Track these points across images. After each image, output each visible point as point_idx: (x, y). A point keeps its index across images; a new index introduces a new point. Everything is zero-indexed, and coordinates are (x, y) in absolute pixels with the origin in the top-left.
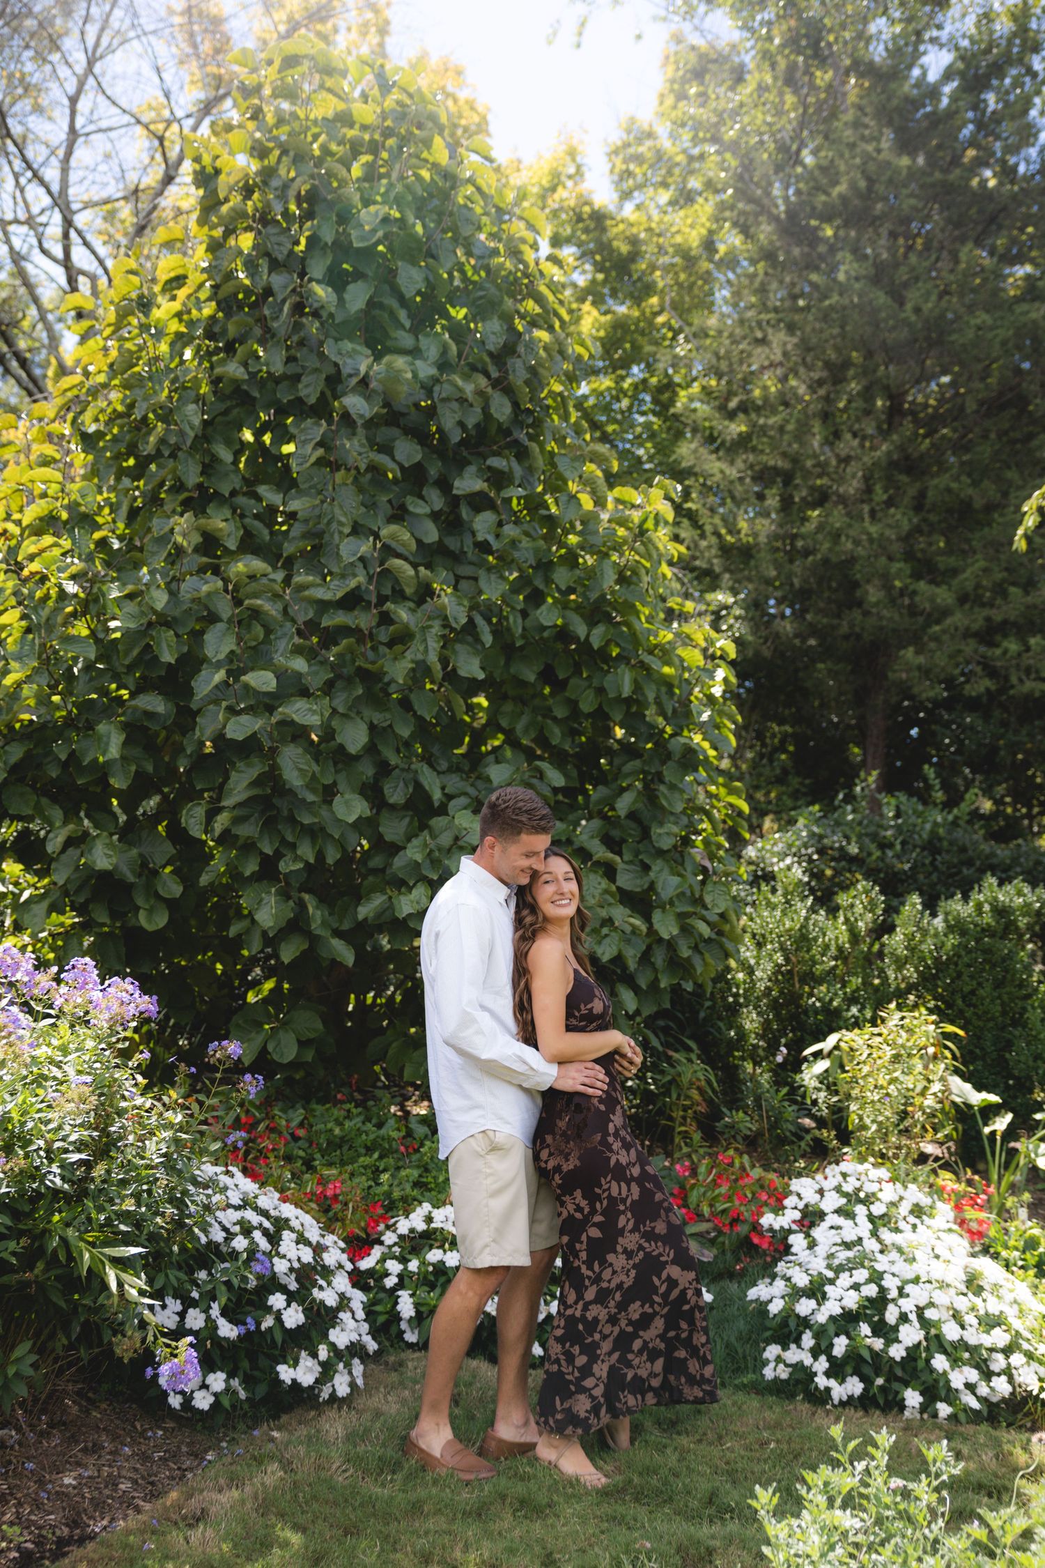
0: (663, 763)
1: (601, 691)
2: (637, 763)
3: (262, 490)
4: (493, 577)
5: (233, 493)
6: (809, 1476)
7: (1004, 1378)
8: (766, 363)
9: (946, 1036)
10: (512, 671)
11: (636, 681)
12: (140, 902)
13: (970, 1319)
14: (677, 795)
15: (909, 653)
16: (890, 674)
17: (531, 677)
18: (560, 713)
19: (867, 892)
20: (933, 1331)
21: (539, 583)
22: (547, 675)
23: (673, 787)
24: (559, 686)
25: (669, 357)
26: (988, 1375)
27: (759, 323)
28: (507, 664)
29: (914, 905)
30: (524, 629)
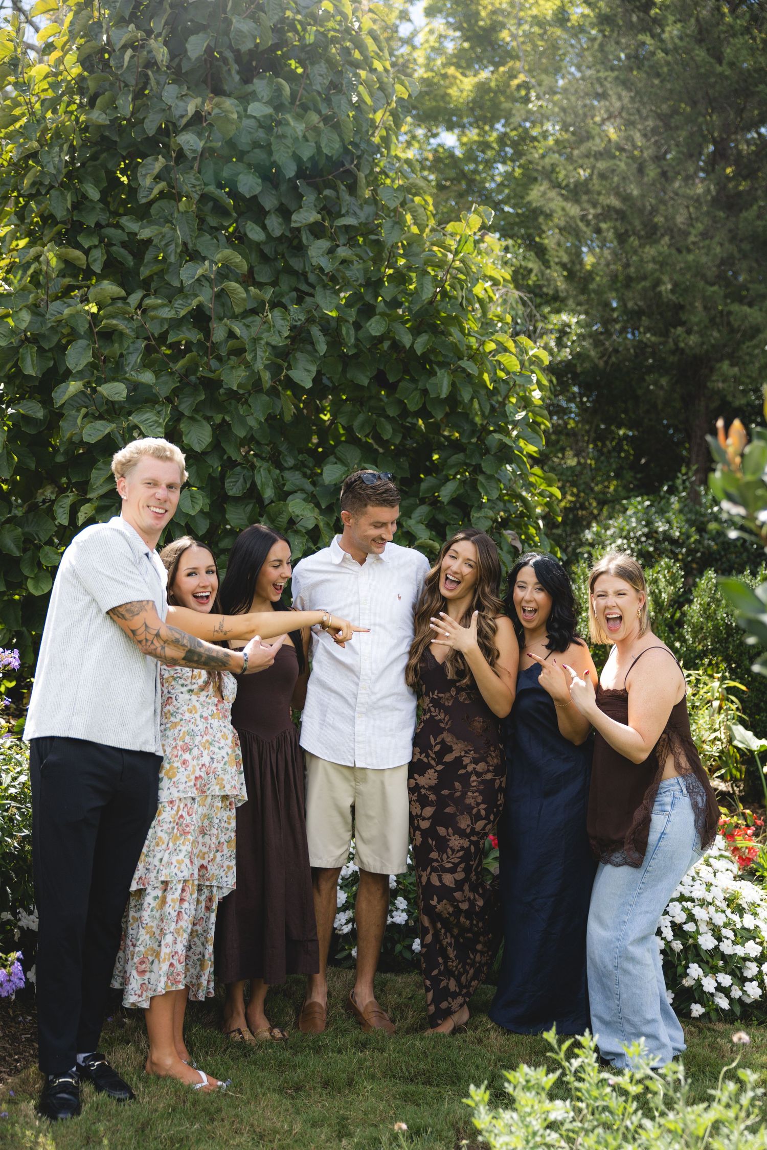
0: (482, 455)
1: (425, 392)
2: (460, 457)
3: (125, 221)
4: (328, 292)
5: (98, 225)
6: (510, 1075)
7: (755, 983)
8: (605, 116)
9: (730, 690)
10: (348, 376)
11: (453, 384)
12: (26, 572)
13: (727, 932)
14: (493, 484)
15: (725, 366)
16: (709, 384)
17: (365, 382)
18: (392, 412)
19: (669, 568)
20: (691, 941)
21: (368, 298)
22: (380, 379)
23: (490, 477)
24: (392, 388)
25: (523, 112)
26: (742, 980)
27: (598, 79)
28: (344, 371)
29: (710, 579)
30: (357, 339)
